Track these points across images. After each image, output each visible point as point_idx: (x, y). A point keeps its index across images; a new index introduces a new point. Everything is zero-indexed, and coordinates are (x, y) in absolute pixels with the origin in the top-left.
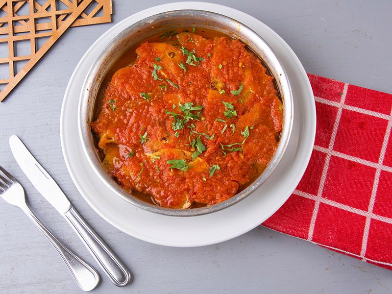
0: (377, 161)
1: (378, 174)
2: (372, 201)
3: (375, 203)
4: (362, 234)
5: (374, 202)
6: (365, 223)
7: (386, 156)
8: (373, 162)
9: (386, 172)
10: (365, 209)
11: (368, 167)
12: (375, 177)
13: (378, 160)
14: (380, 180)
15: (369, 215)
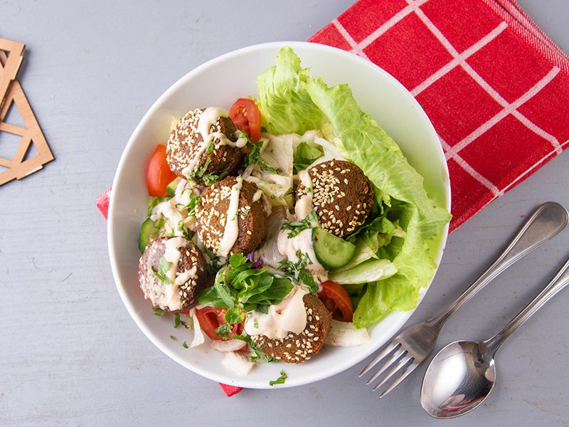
0: (451, 58)
1: (468, 68)
2: (496, 96)
3: (500, 94)
4: (529, 131)
5: (498, 94)
6: (516, 119)
7: (452, 43)
8: (449, 62)
9: (471, 57)
10: (499, 108)
11: (451, 72)
12: (469, 73)
13: (450, 56)
14: (476, 71)
15: (510, 109)
